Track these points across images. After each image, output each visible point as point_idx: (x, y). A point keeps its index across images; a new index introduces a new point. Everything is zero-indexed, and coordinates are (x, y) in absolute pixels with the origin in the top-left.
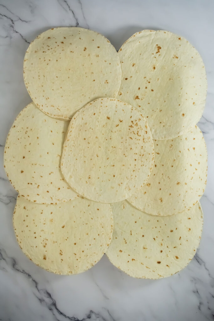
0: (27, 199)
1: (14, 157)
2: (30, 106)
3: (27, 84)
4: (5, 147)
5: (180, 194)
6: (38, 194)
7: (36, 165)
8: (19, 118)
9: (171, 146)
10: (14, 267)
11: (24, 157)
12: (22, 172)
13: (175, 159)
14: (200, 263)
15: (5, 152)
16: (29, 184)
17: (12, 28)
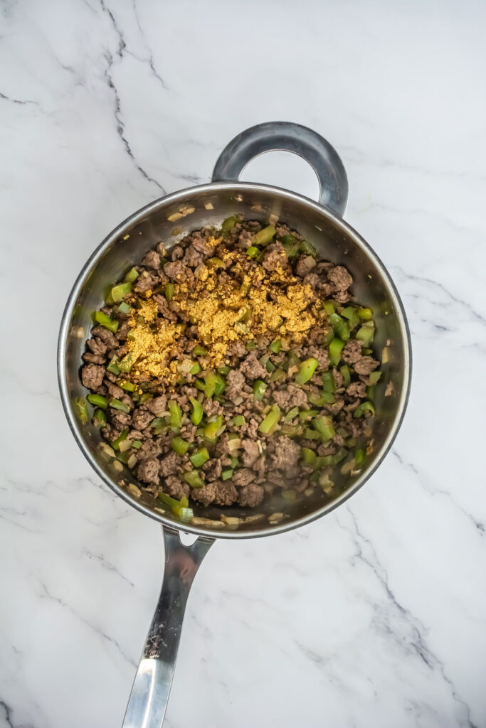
17: (106, 63)
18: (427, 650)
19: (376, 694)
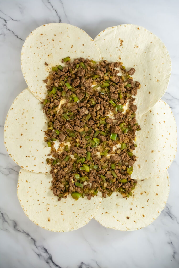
0: (26, 169)
1: (13, 135)
2: (25, 91)
3: (24, 74)
4: (5, 127)
5: (154, 161)
6: (35, 165)
7: (32, 140)
8: (16, 102)
9: (145, 120)
10: (15, 228)
11: (22, 135)
12: (21, 147)
13: (149, 131)
14: (173, 218)
15: (5, 131)
16: (27, 156)
17: (5, 27)
18: (171, 214)
19: (155, 229)
